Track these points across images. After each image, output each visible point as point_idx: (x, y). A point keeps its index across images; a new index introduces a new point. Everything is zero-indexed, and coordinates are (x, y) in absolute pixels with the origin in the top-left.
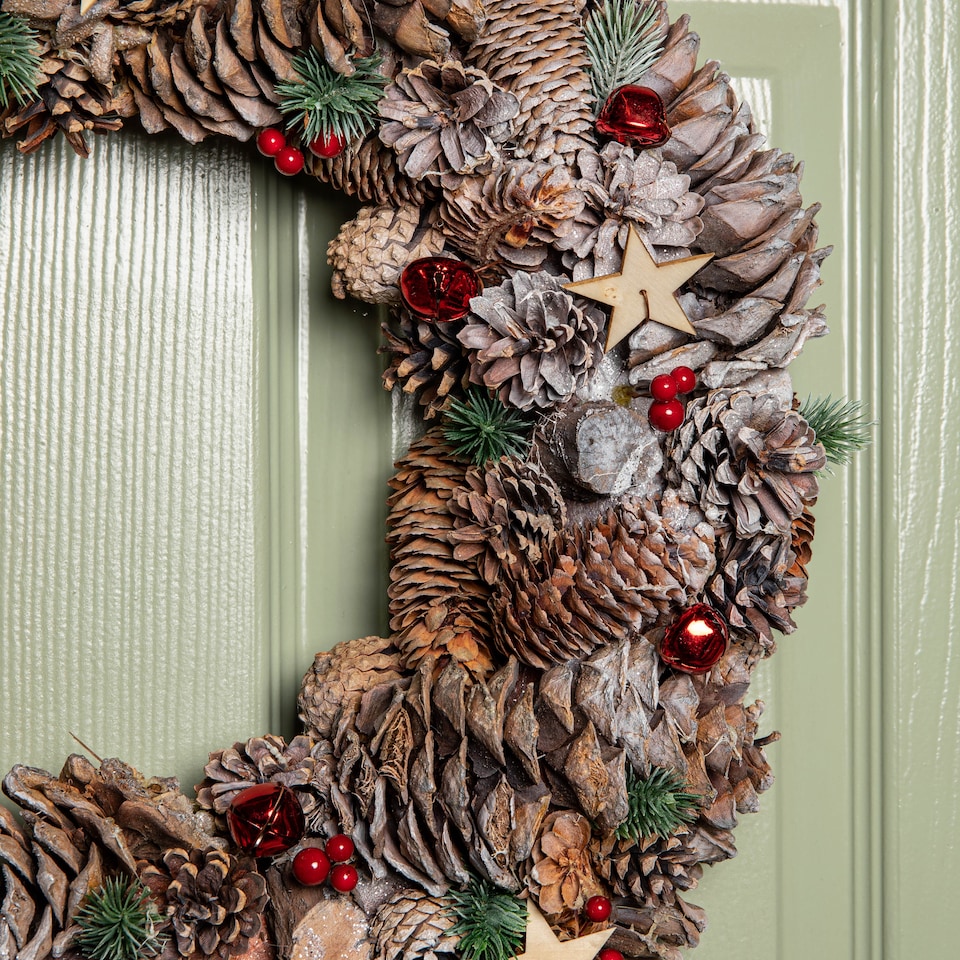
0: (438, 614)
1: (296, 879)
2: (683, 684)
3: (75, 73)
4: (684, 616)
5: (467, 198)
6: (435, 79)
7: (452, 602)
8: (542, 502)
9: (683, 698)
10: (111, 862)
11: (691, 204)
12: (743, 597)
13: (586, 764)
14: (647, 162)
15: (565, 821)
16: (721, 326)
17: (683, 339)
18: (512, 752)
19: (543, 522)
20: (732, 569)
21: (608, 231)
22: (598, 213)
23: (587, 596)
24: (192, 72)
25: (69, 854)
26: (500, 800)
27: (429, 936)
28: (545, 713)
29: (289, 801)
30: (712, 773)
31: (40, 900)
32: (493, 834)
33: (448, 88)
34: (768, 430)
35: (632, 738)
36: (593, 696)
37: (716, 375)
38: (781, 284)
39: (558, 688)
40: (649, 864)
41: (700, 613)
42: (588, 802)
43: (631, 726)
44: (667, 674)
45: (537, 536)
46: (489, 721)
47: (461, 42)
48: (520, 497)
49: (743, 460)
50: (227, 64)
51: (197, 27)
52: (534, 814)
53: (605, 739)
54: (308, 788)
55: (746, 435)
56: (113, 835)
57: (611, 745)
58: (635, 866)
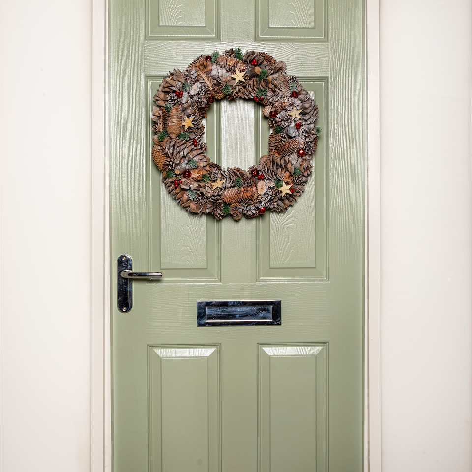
0: (274, 151)
1: (259, 179)
2: (301, 158)
3: (235, 91)
4: (300, 150)
5: (276, 104)
6: (272, 91)
7: (275, 150)
8: (284, 138)
9: (300, 160)
10: (238, 176)
11: (301, 104)
12: (307, 148)
13: (289, 166)
14: (296, 99)
15: (287, 172)
16: (304, 118)
17: (300, 119)
18: (281, 165)
19: (285, 140)
20: (306, 145)
21: (292, 107)
22: (291, 105)
23: (289, 148)
24: (247, 90)
25: (233, 175)
26: (280, 169)
27: (272, 184)
28: (285, 161)
29: (257, 171)
30: (304, 169)
31: (231, 180)
32: (279, 173)
33: (274, 92)
34: (310, 130)
35: (294, 163)
36: (290, 159)
37: (304, 123)
38: (312, 113)
39: (287, 158)
40: (297, 179)
41: (303, 150)
42: (289, 170)
43: (294, 162)
44: (299, 156)
45: (284, 141)
46: (278, 161)
47: (276, 87)
48: (282, 137)
49: (307, 132)
50: (250, 90)
51: (247, 86)
52: (283, 171)
53: (291, 163)
54: (260, 170)
55: (307, 129)
56: (238, 173)
57: (292, 164)
58: (295, 179)
